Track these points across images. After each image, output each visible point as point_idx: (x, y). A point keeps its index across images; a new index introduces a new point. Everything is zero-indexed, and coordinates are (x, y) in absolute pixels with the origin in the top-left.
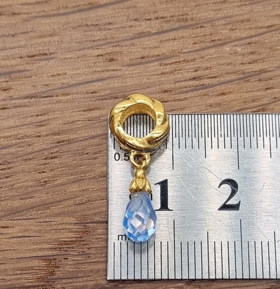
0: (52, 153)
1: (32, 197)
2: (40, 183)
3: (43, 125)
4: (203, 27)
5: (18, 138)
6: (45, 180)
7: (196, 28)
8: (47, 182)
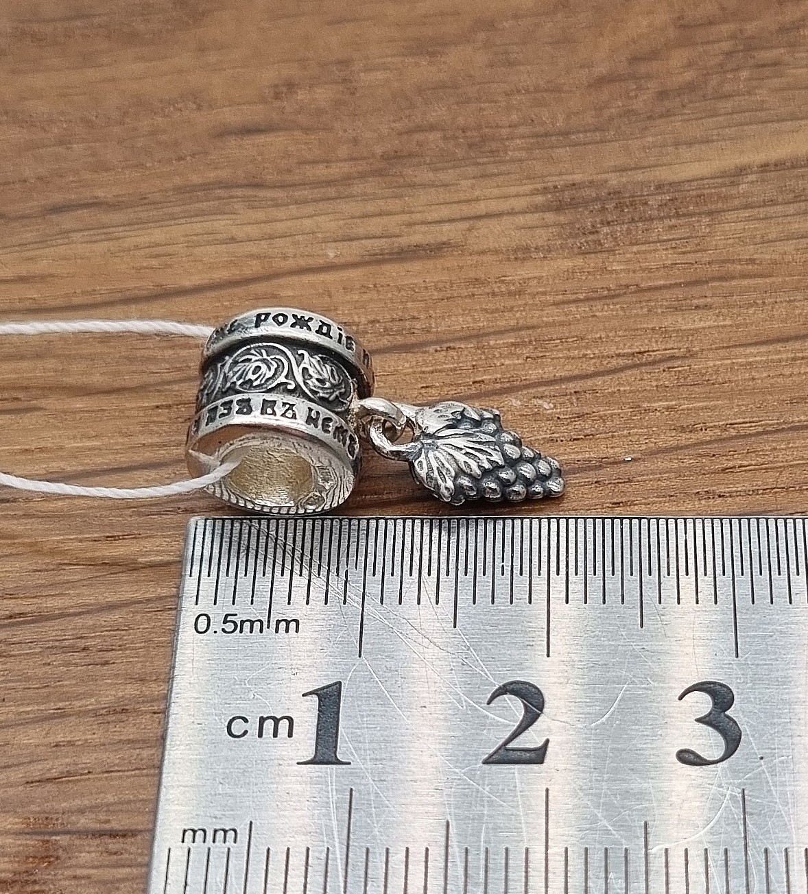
4: (454, 349)
7: (436, 351)
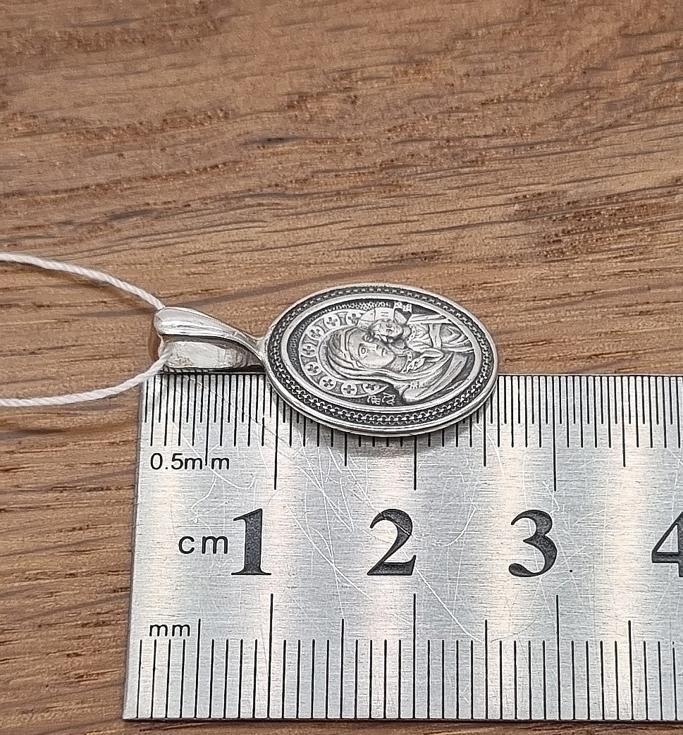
0: (98, 614)
1: (47, 710)
2: (69, 678)
3: (84, 551)
5: (26, 578)
6: (80, 671)
8: (82, 676)
